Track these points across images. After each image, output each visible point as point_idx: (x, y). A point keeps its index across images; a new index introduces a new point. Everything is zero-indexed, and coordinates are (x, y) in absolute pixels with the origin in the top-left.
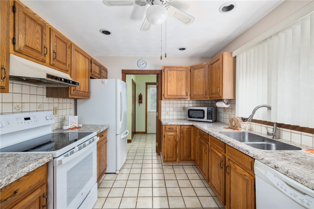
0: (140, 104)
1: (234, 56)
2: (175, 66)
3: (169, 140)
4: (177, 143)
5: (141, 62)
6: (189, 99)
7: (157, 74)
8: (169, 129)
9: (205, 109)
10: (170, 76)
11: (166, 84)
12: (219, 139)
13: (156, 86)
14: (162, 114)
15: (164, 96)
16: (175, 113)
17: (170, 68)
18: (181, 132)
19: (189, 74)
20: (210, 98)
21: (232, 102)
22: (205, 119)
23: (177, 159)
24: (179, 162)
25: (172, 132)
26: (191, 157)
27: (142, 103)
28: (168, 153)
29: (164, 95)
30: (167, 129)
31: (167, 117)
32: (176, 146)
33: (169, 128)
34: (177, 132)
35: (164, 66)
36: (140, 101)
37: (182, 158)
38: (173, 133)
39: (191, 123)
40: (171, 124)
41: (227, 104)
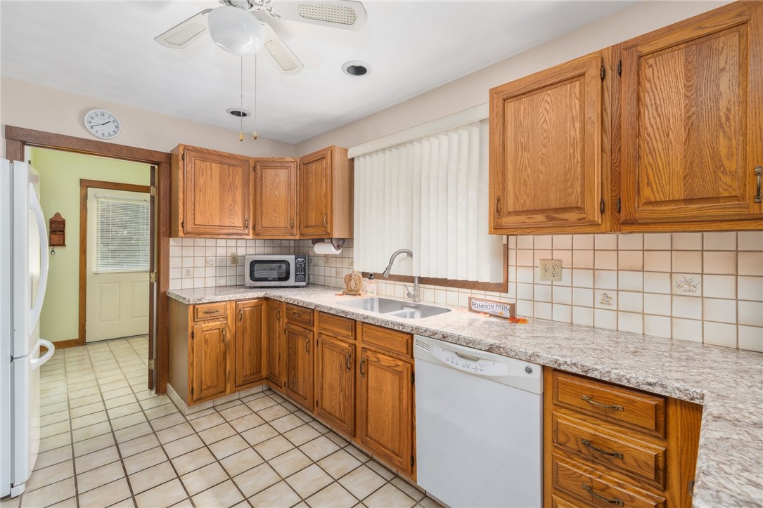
0: (57, 249)
1: (350, 156)
2: (215, 151)
3: (206, 341)
4: (227, 346)
5: (94, 115)
6: (251, 236)
7: (153, 162)
8: (206, 313)
9: (291, 259)
10: (203, 175)
11: (190, 195)
12: (343, 315)
13: (147, 196)
14: (171, 277)
15: (183, 227)
16: (211, 272)
17: (205, 155)
18: (239, 316)
19: (252, 177)
20: (301, 234)
21: (345, 243)
22: (291, 282)
23: (228, 386)
24: (232, 392)
25: (213, 320)
26: (260, 372)
27: (63, 245)
28: (203, 378)
29: (183, 223)
30: (201, 315)
31: (187, 284)
32: (225, 353)
33: (206, 310)
34: (226, 318)
35: (185, 146)
36: (56, 238)
37: (239, 381)
38: (218, 323)
39: (261, 294)
40: (213, 300)
41: (338, 247)
